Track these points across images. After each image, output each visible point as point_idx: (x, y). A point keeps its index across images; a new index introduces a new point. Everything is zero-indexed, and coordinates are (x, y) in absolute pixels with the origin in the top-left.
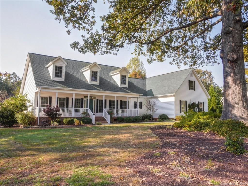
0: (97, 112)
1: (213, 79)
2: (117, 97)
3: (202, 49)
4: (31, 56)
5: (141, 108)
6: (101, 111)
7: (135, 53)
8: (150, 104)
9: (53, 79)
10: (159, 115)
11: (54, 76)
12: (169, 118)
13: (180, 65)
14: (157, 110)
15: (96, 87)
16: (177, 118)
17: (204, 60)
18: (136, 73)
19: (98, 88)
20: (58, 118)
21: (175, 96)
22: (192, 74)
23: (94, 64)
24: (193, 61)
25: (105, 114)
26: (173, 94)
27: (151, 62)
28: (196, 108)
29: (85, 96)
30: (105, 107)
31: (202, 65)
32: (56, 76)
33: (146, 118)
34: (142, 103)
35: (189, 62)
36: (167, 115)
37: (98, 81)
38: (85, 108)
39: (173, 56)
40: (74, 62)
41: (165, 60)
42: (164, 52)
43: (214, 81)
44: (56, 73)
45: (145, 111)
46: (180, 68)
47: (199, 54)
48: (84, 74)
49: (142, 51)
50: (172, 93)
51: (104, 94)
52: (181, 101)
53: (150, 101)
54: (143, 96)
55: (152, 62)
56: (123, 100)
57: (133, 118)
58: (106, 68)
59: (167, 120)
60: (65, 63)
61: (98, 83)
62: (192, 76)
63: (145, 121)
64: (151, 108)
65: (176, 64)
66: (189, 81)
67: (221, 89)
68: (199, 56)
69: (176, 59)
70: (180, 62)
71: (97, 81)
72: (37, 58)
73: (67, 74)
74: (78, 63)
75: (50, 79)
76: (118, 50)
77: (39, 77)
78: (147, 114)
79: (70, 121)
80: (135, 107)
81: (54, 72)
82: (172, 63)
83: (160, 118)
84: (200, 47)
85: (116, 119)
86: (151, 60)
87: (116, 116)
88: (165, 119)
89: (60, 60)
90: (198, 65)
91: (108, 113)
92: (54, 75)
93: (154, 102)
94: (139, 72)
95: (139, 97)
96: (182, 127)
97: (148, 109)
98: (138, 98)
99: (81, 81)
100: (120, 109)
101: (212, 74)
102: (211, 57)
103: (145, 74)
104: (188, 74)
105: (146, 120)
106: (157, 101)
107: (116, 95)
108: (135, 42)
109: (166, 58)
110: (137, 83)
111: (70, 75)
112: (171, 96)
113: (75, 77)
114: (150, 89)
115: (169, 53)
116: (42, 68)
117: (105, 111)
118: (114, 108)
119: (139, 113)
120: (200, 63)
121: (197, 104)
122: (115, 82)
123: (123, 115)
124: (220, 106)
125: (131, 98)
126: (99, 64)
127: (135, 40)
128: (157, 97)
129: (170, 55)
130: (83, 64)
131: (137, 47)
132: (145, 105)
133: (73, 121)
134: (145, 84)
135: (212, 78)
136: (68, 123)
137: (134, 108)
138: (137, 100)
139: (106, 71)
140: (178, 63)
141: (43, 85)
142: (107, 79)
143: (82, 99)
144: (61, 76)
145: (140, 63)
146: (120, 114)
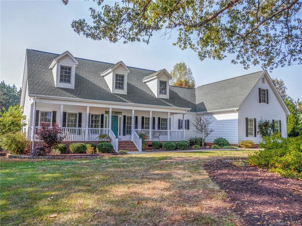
0: (124, 135)
1: (285, 90)
2: (153, 112)
3: (283, 39)
4: (29, 53)
5: (188, 129)
6: (129, 132)
7: (179, 43)
8: (201, 123)
9: (57, 85)
10: (214, 139)
11: (59, 81)
12: (230, 143)
13: (249, 64)
14: (212, 131)
15: (121, 98)
16: (242, 145)
17: (285, 56)
18: (182, 82)
19: (124, 99)
20: (59, 143)
21: (239, 111)
22: (263, 79)
23: (119, 64)
24: (267, 59)
25: (134, 137)
26: (235, 109)
27: (204, 56)
28: (270, 129)
29: (105, 111)
30: (136, 127)
31: (282, 64)
32: (61, 81)
33: (196, 143)
34: (190, 122)
35: (262, 60)
36: (227, 139)
37: (125, 89)
38: (106, 127)
39: (238, 51)
40: (92, 63)
41: (225, 56)
42: (223, 45)
43: (287, 94)
44: (61, 76)
45: (194, 132)
46: (248, 69)
47: (278, 47)
48: (105, 80)
49: (190, 40)
50: (234, 107)
51: (134, 109)
52: (247, 118)
53: (201, 119)
54: (191, 111)
55: (206, 57)
56: (162, 117)
57: (177, 143)
58: (138, 71)
59: (227, 146)
60: (75, 62)
61: (124, 92)
62: (264, 83)
63: (194, 147)
64: (202, 129)
65: (241, 62)
66: (260, 89)
67: (295, 104)
68: (278, 51)
69: (242, 55)
70: (248, 60)
71: (123, 89)
72: (39, 56)
73: (79, 79)
74: (99, 64)
75: (53, 85)
76: (151, 35)
77: (36, 82)
78: (197, 137)
79: (80, 148)
80: (180, 127)
81: (59, 75)
82: (236, 61)
83: (215, 144)
84: (279, 36)
85: (151, 144)
86: (205, 54)
87: (151, 140)
88: (224, 145)
89: (68, 58)
90: (275, 65)
91: (139, 135)
92: (59, 79)
93: (207, 120)
94: (186, 81)
95: (185, 113)
96: (267, 166)
97: (198, 130)
98: (183, 114)
99: (101, 89)
100: (158, 130)
101: (284, 84)
102: (297, 51)
103: (194, 83)
104: (258, 80)
105: (196, 147)
106: (212, 119)
107: (151, 110)
108: (178, 24)
109: (226, 53)
110: (182, 93)
111: (85, 80)
112: (233, 111)
113: (92, 83)
114: (201, 102)
115: (231, 46)
116: (43, 70)
117: (135, 133)
118: (148, 128)
119: (184, 135)
120: (278, 62)
121: (271, 124)
122: (151, 91)
123: (162, 139)
124: (300, 126)
125: (174, 115)
126: (129, 67)
127: (180, 22)
128: (212, 114)
129: (233, 48)
130: (106, 66)
131: (182, 34)
132: (194, 124)
133: (84, 147)
134: (194, 96)
135: (283, 89)
136: (76, 150)
137: (179, 129)
138: (182, 118)
139: (138, 76)
140: (244, 62)
141: (40, 94)
142: (138, 87)
143: (102, 116)
144: (69, 81)
145: (187, 71)
146: (158, 137)
